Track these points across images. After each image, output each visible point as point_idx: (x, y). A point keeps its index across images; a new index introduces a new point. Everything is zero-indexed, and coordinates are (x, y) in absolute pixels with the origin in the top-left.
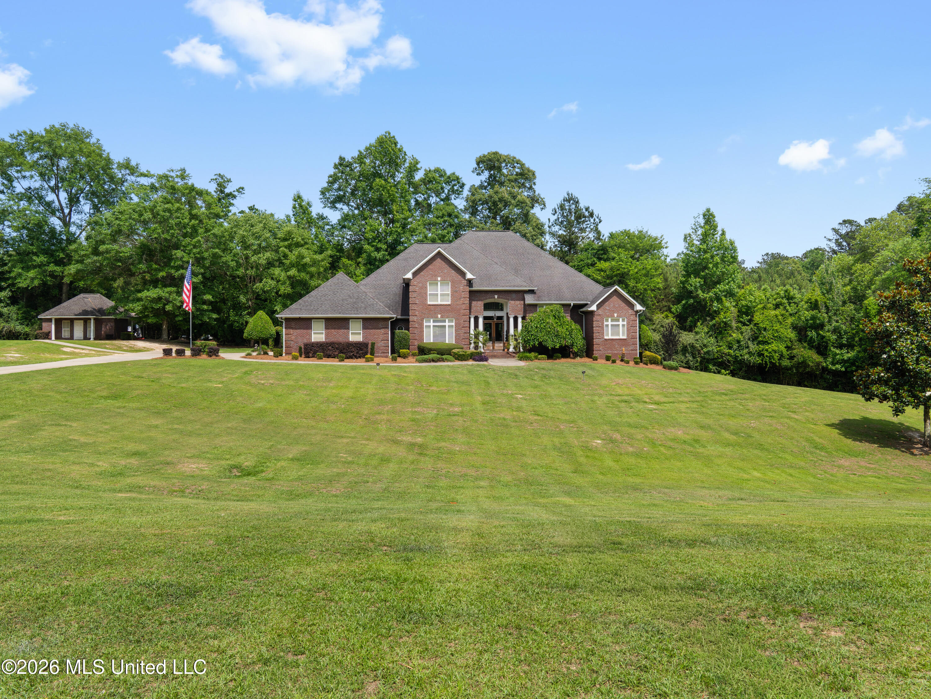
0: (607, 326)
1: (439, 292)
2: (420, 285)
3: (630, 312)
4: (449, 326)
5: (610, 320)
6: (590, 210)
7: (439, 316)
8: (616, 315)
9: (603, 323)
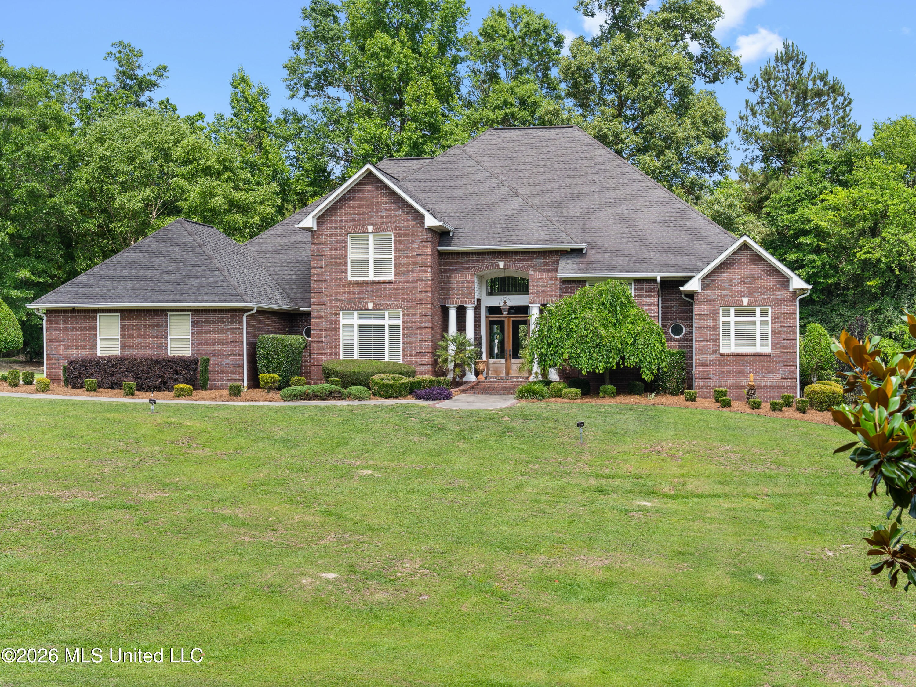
0: (727, 324)
1: (371, 257)
2: (333, 241)
3: (780, 294)
4: (391, 326)
5: (732, 310)
6: (830, 79)
7: (370, 305)
8: (745, 301)
9: (716, 320)
